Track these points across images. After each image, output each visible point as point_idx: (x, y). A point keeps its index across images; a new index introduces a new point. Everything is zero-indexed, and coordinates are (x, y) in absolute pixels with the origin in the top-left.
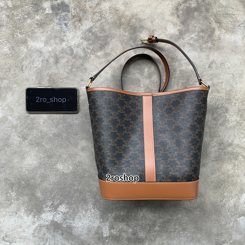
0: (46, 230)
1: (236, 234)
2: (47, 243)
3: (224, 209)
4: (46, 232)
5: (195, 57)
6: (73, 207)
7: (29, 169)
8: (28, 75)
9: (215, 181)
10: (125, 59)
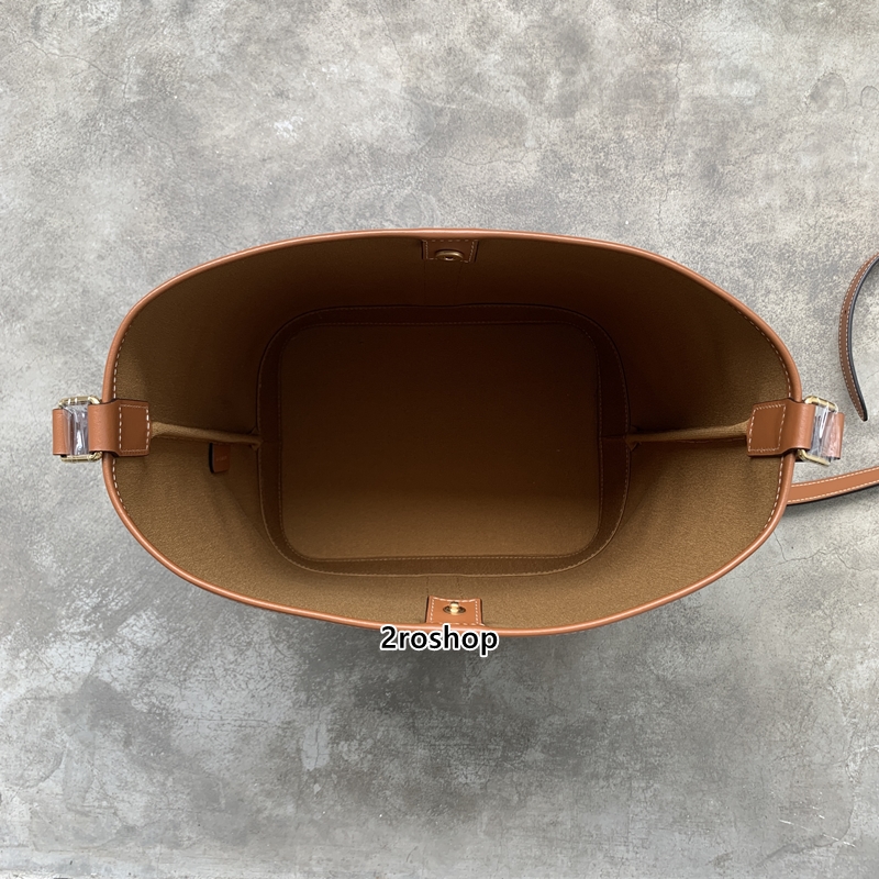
0: (59, 717)
1: (869, 811)
2: (56, 772)
3: (828, 698)
4: (58, 726)
5: (760, 49)
6: (185, 629)
7: (16, 446)
8: (60, 49)
9: (800, 575)
10: (469, 28)
